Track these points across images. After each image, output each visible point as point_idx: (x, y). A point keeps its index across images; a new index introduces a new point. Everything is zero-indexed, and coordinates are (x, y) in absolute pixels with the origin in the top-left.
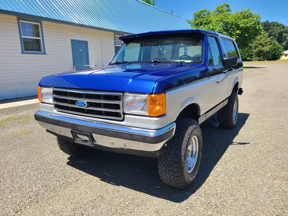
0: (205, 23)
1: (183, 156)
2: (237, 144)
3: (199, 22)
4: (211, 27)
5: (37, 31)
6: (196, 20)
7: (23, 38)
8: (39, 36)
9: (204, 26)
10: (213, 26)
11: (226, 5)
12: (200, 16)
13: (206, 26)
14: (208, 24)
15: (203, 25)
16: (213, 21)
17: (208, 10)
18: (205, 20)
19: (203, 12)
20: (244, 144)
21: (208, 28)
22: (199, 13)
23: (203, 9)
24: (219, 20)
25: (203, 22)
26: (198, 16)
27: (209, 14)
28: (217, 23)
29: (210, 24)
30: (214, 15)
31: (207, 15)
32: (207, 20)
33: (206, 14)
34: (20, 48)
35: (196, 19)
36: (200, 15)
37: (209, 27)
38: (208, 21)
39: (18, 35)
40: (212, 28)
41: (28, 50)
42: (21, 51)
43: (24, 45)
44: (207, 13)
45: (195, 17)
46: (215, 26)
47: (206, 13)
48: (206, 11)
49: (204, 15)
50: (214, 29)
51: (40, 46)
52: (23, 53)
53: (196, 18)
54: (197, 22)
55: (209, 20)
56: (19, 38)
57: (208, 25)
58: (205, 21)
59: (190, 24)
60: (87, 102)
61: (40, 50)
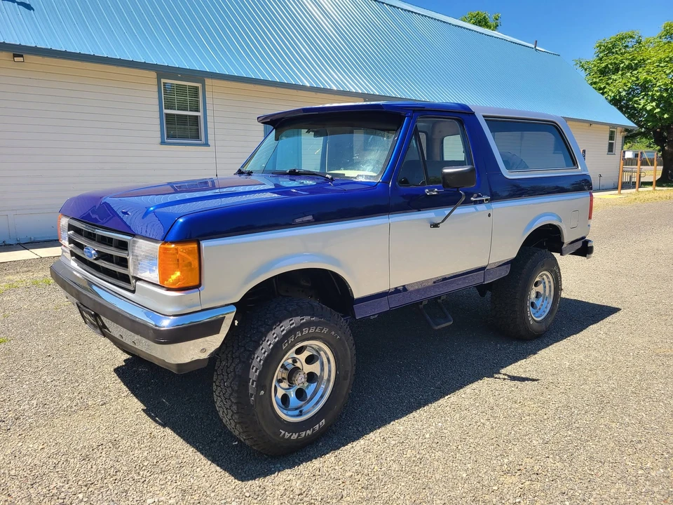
0: (628, 66)
1: (253, 381)
2: (506, 377)
3: (611, 64)
4: (643, 76)
5: (194, 98)
6: (601, 59)
7: (167, 114)
8: (197, 110)
9: (622, 75)
10: (648, 74)
12: (614, 50)
13: (629, 74)
14: (636, 69)
15: (620, 72)
16: (649, 61)
17: (638, 32)
18: (627, 59)
19: (623, 39)
20: (523, 379)
21: (635, 79)
22: (611, 43)
23: (624, 32)
24: (667, 59)
25: (622, 65)
26: (610, 50)
27: (640, 43)
28: (661, 65)
29: (640, 70)
30: (658, 46)
31: (633, 47)
32: (633, 60)
33: (630, 45)
34: (159, 134)
35: (603, 57)
36: (614, 46)
37: (637, 77)
38: (636, 62)
39: (157, 108)
40: (646, 78)
41: (174, 137)
42: (159, 140)
43: (167, 128)
44: (635, 40)
45: (600, 53)
46: (653, 73)
47: (631, 42)
48: (631, 37)
49: (627, 46)
50: (650, 81)
51: (198, 130)
52: (163, 143)
53: (601, 55)
54: (603, 65)
55: (639, 59)
56: (157, 115)
57: (635, 72)
58: (627, 63)
59: (586, 70)
60: (97, 251)
61: (197, 137)
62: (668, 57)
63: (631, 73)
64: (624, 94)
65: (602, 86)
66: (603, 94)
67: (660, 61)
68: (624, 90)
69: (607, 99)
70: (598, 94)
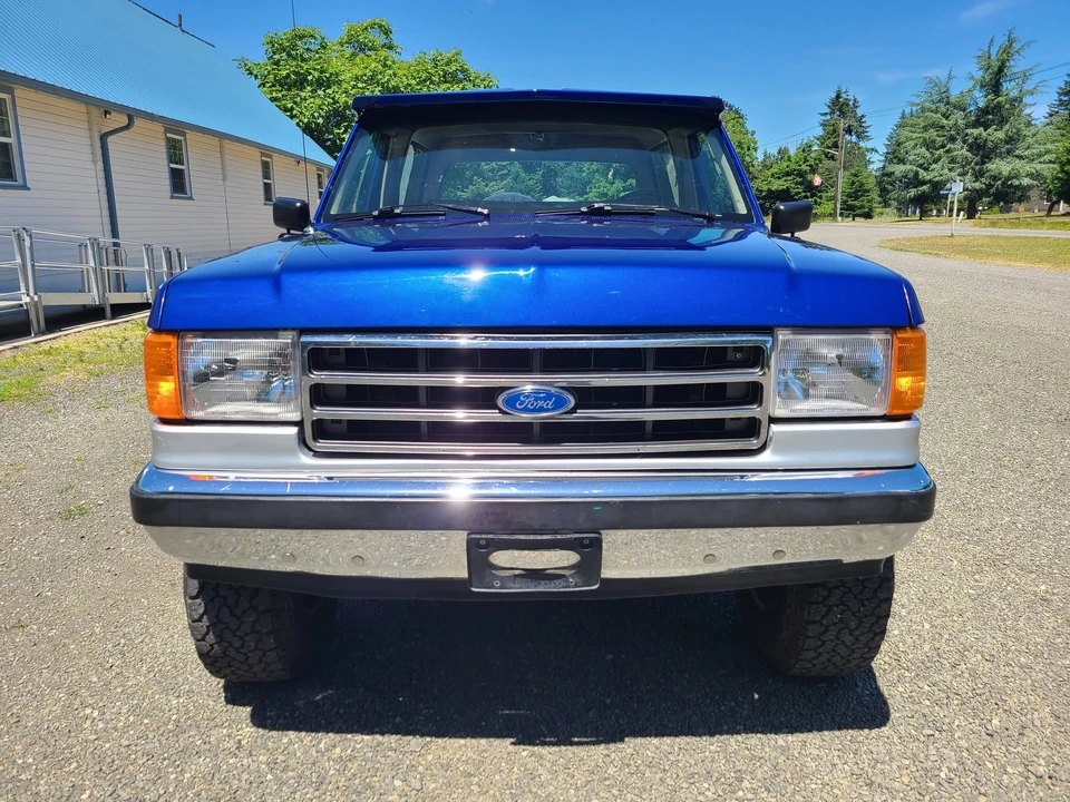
0: (318, 80)
3: (293, 73)
6: (277, 63)
9: (313, 92)
11: (380, 26)
12: (293, 53)
13: (320, 92)
14: (329, 87)
15: (309, 88)
16: (343, 77)
17: (321, 32)
18: (314, 69)
19: (302, 38)
21: (331, 101)
22: (287, 40)
23: (302, 28)
25: (309, 78)
26: (285, 50)
27: (325, 48)
28: (360, 85)
29: (335, 88)
30: (343, 56)
31: (317, 52)
32: (322, 72)
33: (313, 48)
35: (279, 61)
36: (293, 46)
37: (333, 99)
38: (327, 75)
44: (318, 42)
45: (274, 53)
47: (313, 44)
48: (312, 36)
49: (309, 50)
53: (277, 57)
54: (284, 73)
55: (329, 71)
57: (330, 91)
58: (316, 74)
59: (256, 77)
62: (365, 75)
63: (324, 91)
64: (320, 121)
65: (289, 106)
66: (292, 117)
67: (357, 78)
68: (320, 116)
69: (298, 124)
70: (284, 117)
